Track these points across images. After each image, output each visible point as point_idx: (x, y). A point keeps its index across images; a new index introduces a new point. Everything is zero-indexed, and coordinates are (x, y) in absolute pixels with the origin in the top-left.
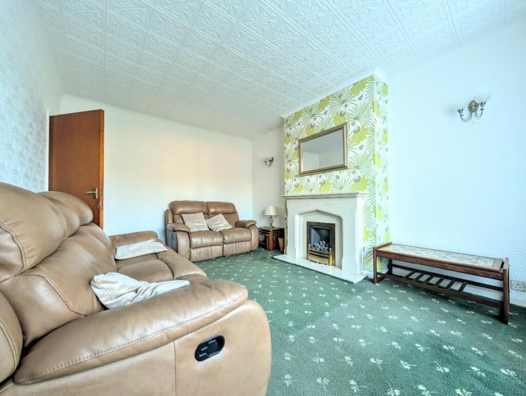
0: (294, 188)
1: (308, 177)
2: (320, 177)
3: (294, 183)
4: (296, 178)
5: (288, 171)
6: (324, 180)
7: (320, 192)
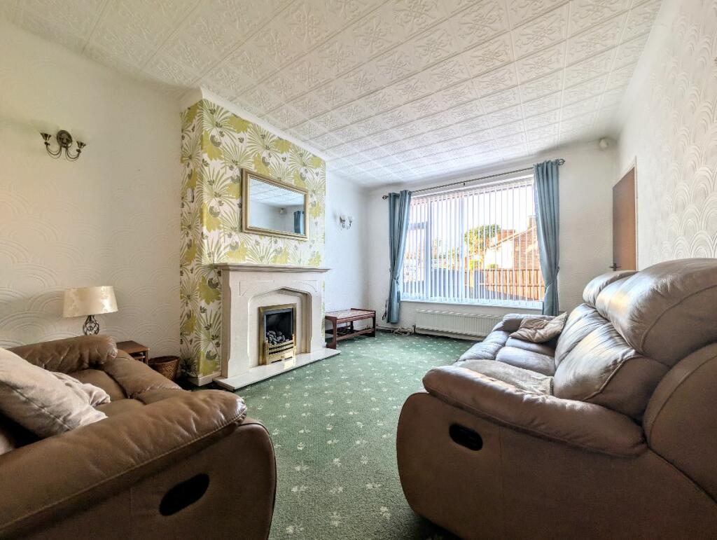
0: (228, 249)
1: (257, 237)
2: (276, 242)
3: (229, 241)
4: (234, 233)
5: (214, 213)
6: (281, 248)
7: (274, 262)
